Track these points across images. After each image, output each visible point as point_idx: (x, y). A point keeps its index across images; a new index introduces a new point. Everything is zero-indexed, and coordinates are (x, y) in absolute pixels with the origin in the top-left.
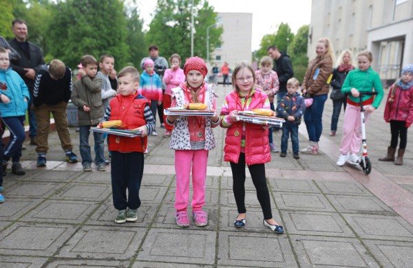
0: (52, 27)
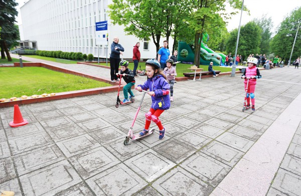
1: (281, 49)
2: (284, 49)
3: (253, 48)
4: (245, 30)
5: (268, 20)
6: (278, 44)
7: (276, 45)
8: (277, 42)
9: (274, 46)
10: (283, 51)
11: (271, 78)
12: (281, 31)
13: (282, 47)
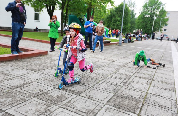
0: (108, 18)
1: (143, 26)
2: (145, 26)
3: (126, 24)
4: (119, 10)
5: (133, 4)
6: (141, 22)
7: (140, 23)
8: (141, 21)
9: (139, 23)
10: (145, 28)
11: (146, 47)
12: (143, 12)
13: (144, 24)
